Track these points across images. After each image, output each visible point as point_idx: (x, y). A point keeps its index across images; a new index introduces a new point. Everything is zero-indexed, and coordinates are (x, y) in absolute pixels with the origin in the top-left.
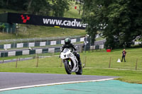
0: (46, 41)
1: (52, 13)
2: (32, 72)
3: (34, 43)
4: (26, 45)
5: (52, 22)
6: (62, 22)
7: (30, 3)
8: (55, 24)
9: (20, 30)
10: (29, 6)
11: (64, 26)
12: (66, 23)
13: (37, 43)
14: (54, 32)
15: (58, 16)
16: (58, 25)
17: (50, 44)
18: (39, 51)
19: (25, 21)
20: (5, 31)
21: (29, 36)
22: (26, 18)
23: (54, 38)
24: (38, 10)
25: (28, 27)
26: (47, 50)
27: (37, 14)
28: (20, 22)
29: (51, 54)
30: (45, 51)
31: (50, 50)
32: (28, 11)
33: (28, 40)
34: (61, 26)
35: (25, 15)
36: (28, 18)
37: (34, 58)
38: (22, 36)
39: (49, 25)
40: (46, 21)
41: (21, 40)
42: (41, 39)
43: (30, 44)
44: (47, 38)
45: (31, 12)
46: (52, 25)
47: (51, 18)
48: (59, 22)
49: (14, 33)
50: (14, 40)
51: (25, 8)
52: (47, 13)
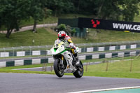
0: (115, 45)
1: (122, 17)
2: (102, 76)
3: (103, 48)
4: (96, 49)
5: (122, 26)
6: (132, 27)
7: (101, 8)
8: (125, 29)
9: (90, 34)
10: (100, 11)
11: (133, 31)
12: (136, 28)
13: (107, 48)
14: (124, 37)
15: (128, 20)
16: (128, 30)
17: (119, 48)
18: (108, 55)
19: (95, 26)
20: (76, 35)
21: (99, 41)
22: (96, 23)
23: (123, 42)
24: (108, 15)
25: (98, 32)
26: (117, 54)
27: (107, 19)
28: (91, 26)
29: (120, 58)
30: (115, 55)
31: (119, 54)
32: (99, 15)
33: (98, 44)
34: (131, 31)
35: (95, 20)
36: (98, 23)
37: (104, 62)
38: (92, 41)
39: (119, 29)
40: (115, 26)
41: (91, 44)
42: (110, 43)
43: (100, 48)
44: (117, 43)
45: (102, 17)
46: (122, 30)
47: (121, 23)
48: (129, 27)
49: (85, 38)
50: (84, 44)
51: (95, 13)
52: (117, 17)
